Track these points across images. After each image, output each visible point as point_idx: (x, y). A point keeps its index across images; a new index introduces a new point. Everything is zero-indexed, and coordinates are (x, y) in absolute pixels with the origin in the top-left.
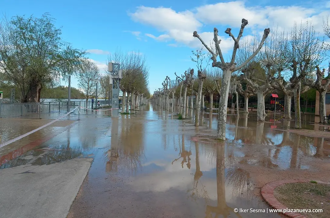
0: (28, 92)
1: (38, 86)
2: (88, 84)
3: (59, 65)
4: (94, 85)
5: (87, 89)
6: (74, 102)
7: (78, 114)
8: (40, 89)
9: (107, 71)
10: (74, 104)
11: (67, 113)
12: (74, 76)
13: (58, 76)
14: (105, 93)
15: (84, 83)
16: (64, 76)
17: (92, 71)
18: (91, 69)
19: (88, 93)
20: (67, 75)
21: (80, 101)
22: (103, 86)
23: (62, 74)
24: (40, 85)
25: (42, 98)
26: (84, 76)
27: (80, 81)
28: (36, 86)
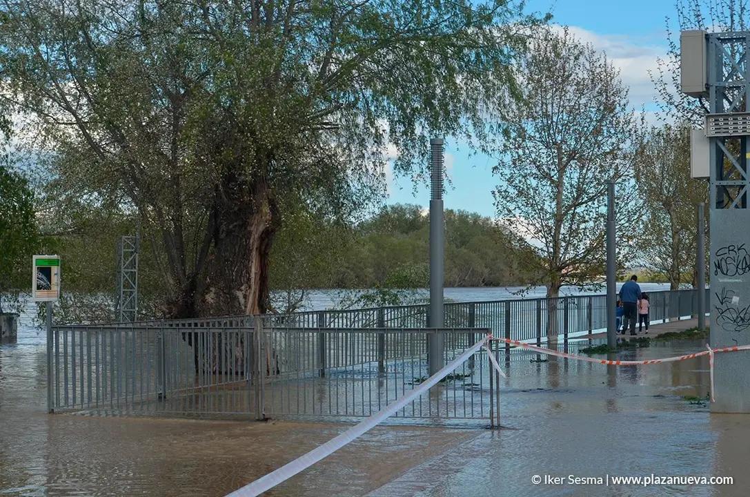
0: (204, 251)
1: (257, 217)
2: (558, 185)
3: (377, 75)
4: (592, 191)
5: (551, 223)
6: (472, 305)
7: (486, 385)
8: (267, 235)
9: (672, 89)
10: (472, 322)
11: (423, 380)
12: (463, 139)
13: (371, 147)
14: (668, 238)
15: (534, 182)
16: (406, 145)
17: (583, 101)
18: (571, 89)
19: (556, 247)
20: (422, 138)
21: (508, 302)
22: (652, 193)
23: (393, 131)
24: (266, 209)
25: (287, 286)
26: (530, 138)
27: (507, 171)
28: (244, 214)
